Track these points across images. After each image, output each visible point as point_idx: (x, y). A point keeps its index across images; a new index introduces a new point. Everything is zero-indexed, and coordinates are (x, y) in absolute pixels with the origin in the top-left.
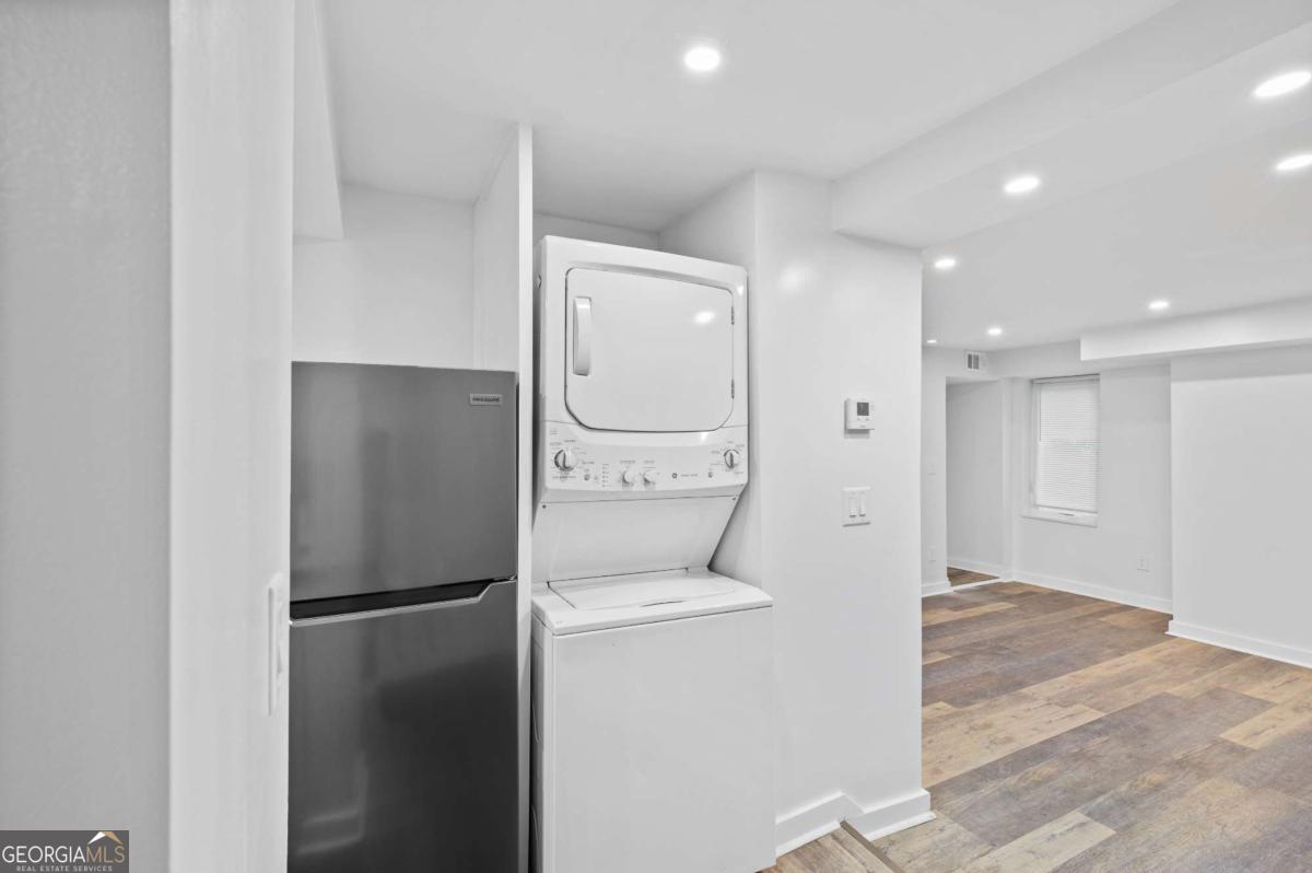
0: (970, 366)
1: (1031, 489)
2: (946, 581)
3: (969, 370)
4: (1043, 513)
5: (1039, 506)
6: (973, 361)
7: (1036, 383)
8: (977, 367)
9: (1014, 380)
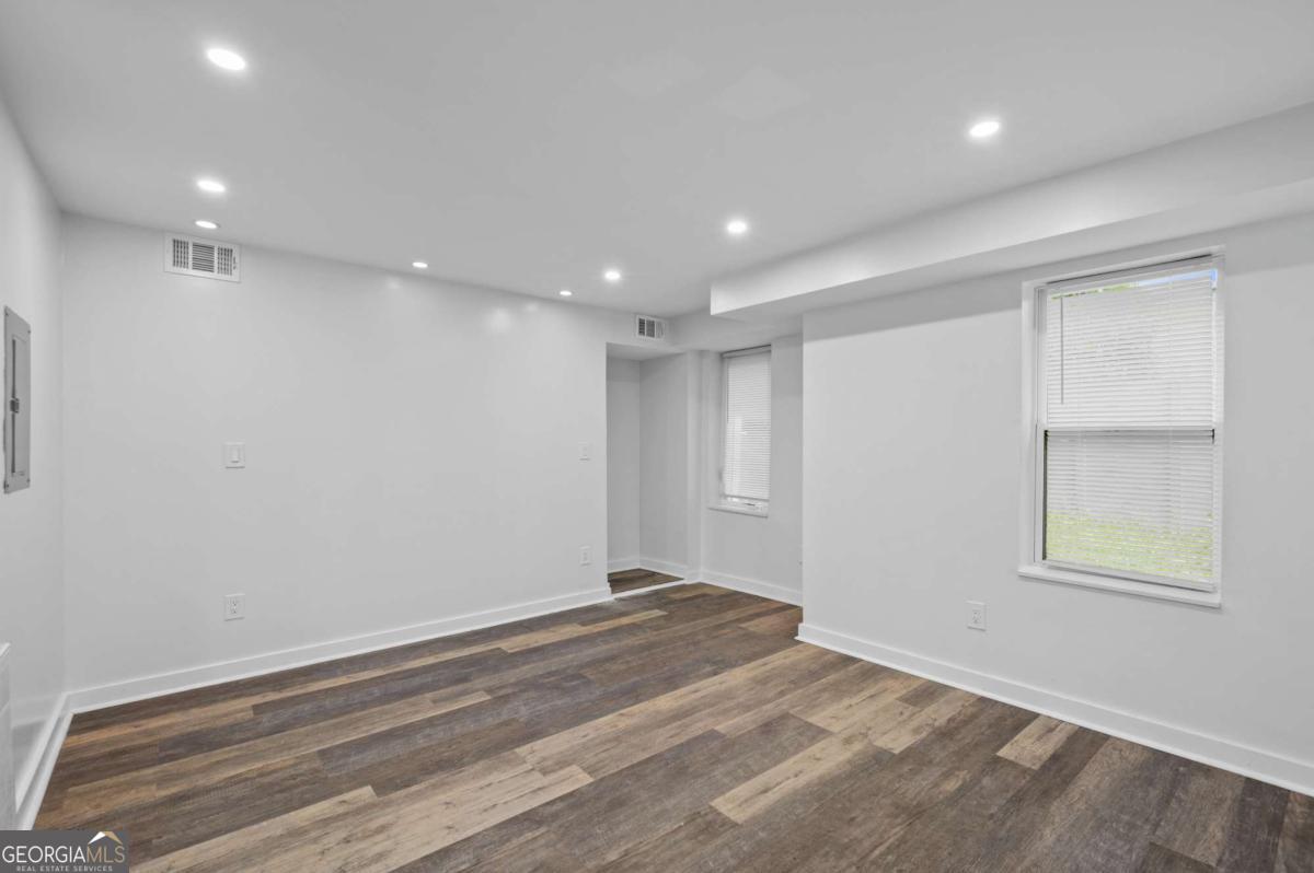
0: (641, 332)
1: (720, 476)
2: (607, 588)
3: (642, 337)
4: (734, 504)
5: (728, 496)
6: (645, 327)
7: (725, 357)
8: (651, 334)
9: (702, 353)
